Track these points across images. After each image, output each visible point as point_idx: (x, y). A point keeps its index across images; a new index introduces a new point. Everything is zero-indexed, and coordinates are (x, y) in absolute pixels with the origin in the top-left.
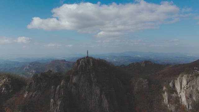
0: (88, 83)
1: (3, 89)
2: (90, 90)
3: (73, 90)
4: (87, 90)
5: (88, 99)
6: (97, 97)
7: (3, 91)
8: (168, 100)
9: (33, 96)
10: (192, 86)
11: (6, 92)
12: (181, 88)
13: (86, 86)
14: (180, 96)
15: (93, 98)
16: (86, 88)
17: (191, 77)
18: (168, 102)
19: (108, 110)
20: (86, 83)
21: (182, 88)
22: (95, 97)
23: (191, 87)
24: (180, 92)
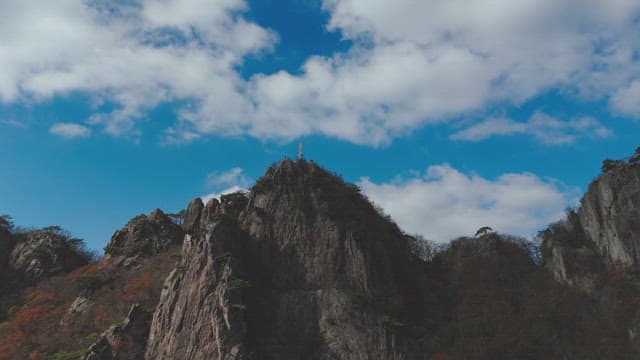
0: (302, 214)
1: (33, 262)
2: (309, 231)
3: (253, 229)
4: (297, 229)
5: (302, 255)
6: (330, 250)
7: (29, 268)
8: (566, 267)
9: (125, 264)
10: (632, 198)
11: (38, 273)
12: (600, 221)
13: (295, 218)
14: (604, 248)
15: (317, 252)
16: (294, 223)
17: (621, 174)
18: (567, 273)
19: (366, 287)
20: (295, 214)
21: (605, 218)
22: (325, 247)
23: (630, 202)
24: (601, 235)
